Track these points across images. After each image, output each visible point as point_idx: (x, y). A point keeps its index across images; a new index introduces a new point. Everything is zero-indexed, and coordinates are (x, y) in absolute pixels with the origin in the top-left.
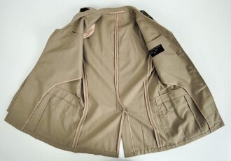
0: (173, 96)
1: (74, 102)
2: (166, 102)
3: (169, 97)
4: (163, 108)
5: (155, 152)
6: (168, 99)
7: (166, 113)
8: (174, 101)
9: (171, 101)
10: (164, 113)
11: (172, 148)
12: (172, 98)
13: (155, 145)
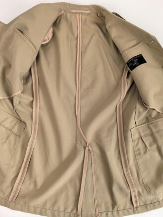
0: (156, 126)
1: (15, 130)
2: (146, 136)
3: (150, 129)
4: (141, 145)
5: (129, 214)
6: (148, 132)
7: (145, 152)
8: (157, 135)
9: (152, 135)
10: (142, 151)
11: (155, 208)
12: (154, 130)
13: (129, 204)
